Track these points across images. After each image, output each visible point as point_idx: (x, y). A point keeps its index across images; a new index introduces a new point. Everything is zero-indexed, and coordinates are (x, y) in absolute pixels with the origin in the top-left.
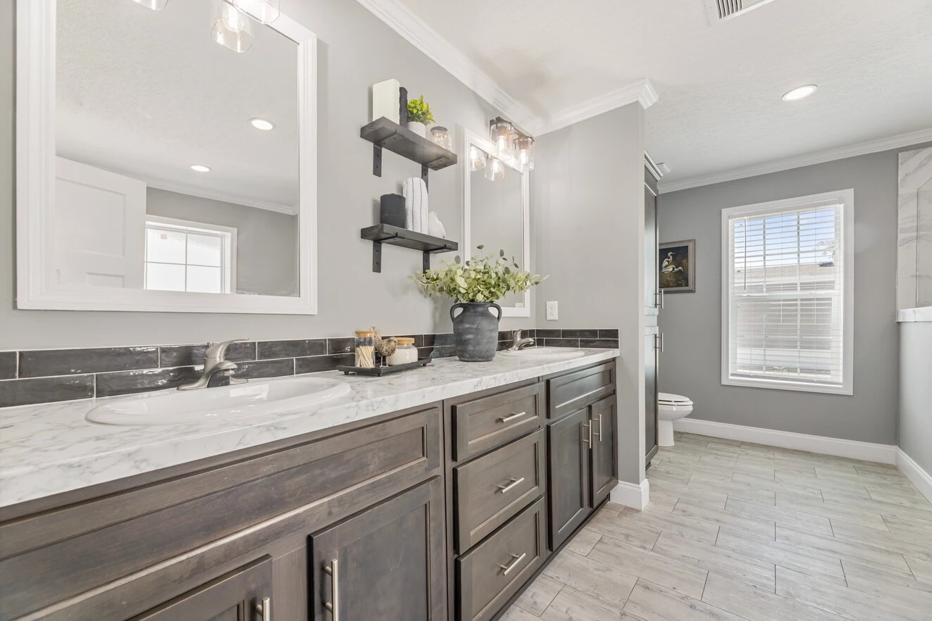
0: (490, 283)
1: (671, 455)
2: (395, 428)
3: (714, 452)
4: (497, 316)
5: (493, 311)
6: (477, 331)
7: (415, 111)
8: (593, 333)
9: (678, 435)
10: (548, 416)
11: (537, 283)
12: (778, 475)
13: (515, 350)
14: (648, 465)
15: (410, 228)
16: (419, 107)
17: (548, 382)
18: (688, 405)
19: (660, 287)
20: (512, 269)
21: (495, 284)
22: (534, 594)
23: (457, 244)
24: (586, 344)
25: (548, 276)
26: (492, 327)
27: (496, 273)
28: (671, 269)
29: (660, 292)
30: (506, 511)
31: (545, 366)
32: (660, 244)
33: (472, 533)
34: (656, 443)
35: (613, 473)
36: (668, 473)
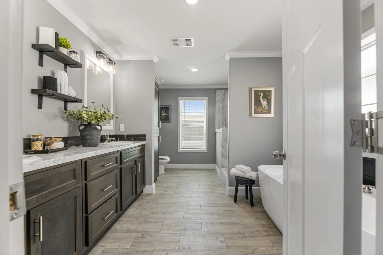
0: (97, 117)
1: (163, 176)
2: (63, 169)
3: (176, 173)
4: (100, 129)
5: (98, 127)
6: (91, 135)
7: (63, 44)
8: (137, 136)
9: (166, 170)
10: (121, 164)
11: (117, 118)
12: (191, 176)
13: (107, 142)
14: (156, 180)
15: (59, 92)
16: (65, 43)
17: (121, 153)
18: (168, 159)
19: (160, 120)
20: (107, 112)
21: (100, 117)
22: (115, 227)
23: (82, 100)
24: (134, 140)
25: (121, 116)
26: (98, 133)
27: (100, 113)
28: (164, 114)
29: (160, 122)
30: (105, 198)
31: (120, 147)
32: (160, 106)
33: (93, 206)
34: (158, 172)
35: (144, 183)
36: (162, 181)
